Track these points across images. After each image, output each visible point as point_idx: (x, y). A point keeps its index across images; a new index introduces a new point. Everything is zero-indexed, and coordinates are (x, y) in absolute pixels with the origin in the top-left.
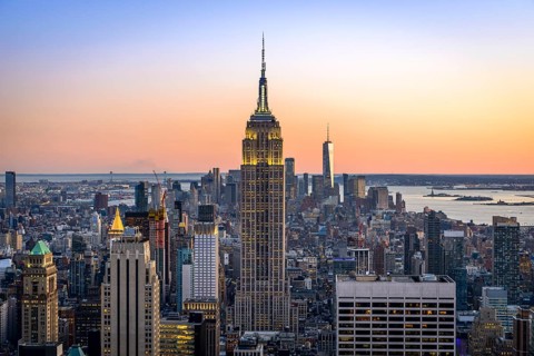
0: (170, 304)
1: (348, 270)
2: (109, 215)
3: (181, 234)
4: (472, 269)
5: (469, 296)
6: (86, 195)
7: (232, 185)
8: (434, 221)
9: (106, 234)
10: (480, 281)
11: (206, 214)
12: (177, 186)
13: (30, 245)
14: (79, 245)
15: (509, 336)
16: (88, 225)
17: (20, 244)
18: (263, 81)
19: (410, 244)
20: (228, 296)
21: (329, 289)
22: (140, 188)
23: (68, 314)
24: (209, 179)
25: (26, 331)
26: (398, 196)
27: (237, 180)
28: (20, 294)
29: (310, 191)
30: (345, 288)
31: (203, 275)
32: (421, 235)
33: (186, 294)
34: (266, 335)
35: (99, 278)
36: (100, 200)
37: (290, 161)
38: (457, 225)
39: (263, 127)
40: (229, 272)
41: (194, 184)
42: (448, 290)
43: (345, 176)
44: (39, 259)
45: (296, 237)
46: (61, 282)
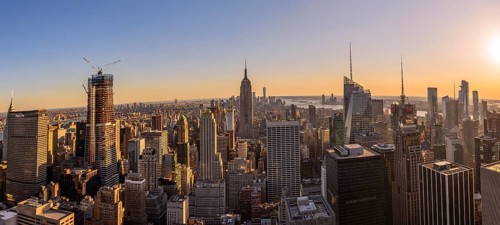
0: (219, 131)
3: (224, 113)
8: (293, 107)
12: (223, 101)
19: (287, 114)
20: (237, 130)
21: (265, 125)
22: (212, 101)
23: (191, 136)
24: (231, 99)
25: (179, 139)
26: (284, 102)
27: (239, 99)
29: (259, 101)
30: (269, 124)
32: (290, 111)
33: (225, 130)
34: (248, 140)
36: (201, 106)
37: (254, 93)
39: (246, 84)
40: (237, 123)
43: (269, 97)
44: (184, 121)
46: (189, 127)
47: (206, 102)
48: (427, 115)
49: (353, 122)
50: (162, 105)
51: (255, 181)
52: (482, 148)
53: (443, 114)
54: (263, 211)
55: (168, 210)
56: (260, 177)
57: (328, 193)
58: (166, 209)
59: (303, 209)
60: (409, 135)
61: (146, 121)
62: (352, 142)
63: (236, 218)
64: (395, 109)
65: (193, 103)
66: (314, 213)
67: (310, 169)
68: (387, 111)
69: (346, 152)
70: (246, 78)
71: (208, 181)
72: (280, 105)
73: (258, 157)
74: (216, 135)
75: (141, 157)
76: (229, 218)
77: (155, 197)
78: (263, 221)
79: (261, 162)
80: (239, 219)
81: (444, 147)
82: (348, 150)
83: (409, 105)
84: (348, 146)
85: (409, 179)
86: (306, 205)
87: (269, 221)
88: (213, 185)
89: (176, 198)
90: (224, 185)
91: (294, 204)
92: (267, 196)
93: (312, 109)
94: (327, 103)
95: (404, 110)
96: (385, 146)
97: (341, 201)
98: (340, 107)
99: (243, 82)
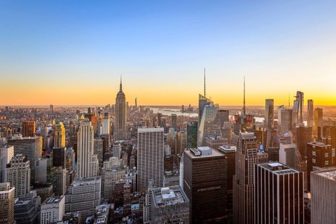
0: (96, 136)
1: (140, 126)
2: (80, 115)
3: (100, 119)
4: (167, 125)
5: (167, 130)
6: (74, 111)
7: (113, 108)
8: (160, 115)
9: (80, 120)
10: (169, 127)
11: (106, 114)
12: (99, 108)
13: (57, 123)
14: (71, 123)
16: (74, 118)
17: (54, 123)
19: (155, 120)
20: (112, 133)
21: (137, 130)
22: (89, 109)
23: (68, 140)
24: (107, 107)
25: (55, 144)
26: (152, 110)
27: (114, 107)
28: (54, 135)
29: (132, 109)
30: (140, 130)
31: (105, 129)
32: (157, 118)
33: (101, 134)
34: (121, 141)
35: (77, 131)
36: (78, 112)
37: (127, 103)
38: (165, 116)
39: (121, 96)
40: (112, 128)
41: (103, 108)
42: (162, 129)
43: (140, 106)
44: (60, 126)
45: (129, 119)
46: (66, 132)
47: (81, 108)
48: (265, 121)
49: (205, 127)
51: (127, 175)
52: (314, 153)
53: (278, 120)
54: (133, 198)
55: (42, 212)
56: (131, 172)
57: (184, 183)
58: (39, 210)
59: (165, 196)
60: (248, 140)
61: (14, 126)
62: (204, 144)
63: (110, 206)
64: (238, 118)
65: (69, 109)
66: (173, 199)
67: (171, 163)
68: (232, 118)
69: (199, 153)
70: (121, 91)
71: (85, 179)
72: (148, 113)
73: (129, 155)
74: (93, 139)
75: (9, 166)
76: (103, 208)
77: (26, 202)
78: (133, 206)
79: (132, 159)
80: (113, 207)
81: (278, 150)
82: (201, 151)
83: (249, 116)
84: (201, 148)
85: (246, 174)
86: (168, 194)
87: (137, 205)
88: (89, 183)
89: (51, 200)
90: (100, 181)
91: (158, 193)
92: (137, 186)
93: (174, 117)
94: (186, 112)
95: (245, 120)
96: (229, 148)
97: (194, 189)
98: (196, 115)
99: (118, 94)
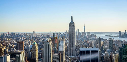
6: (46, 35)
8: (100, 39)
12: (61, 33)
15: (109, 57)
18: (72, 16)
22: (54, 34)
24: (65, 32)
26: (96, 35)
29: (82, 34)
32: (98, 41)
36: (48, 36)
37: (78, 30)
41: (63, 33)
43: (87, 32)
45: (79, 41)
47: (51, 33)
50: (25, 35)
61: (15, 44)
65: (44, 34)
70: (72, 21)
72: (93, 37)
94: (122, 37)
99: (70, 24)
